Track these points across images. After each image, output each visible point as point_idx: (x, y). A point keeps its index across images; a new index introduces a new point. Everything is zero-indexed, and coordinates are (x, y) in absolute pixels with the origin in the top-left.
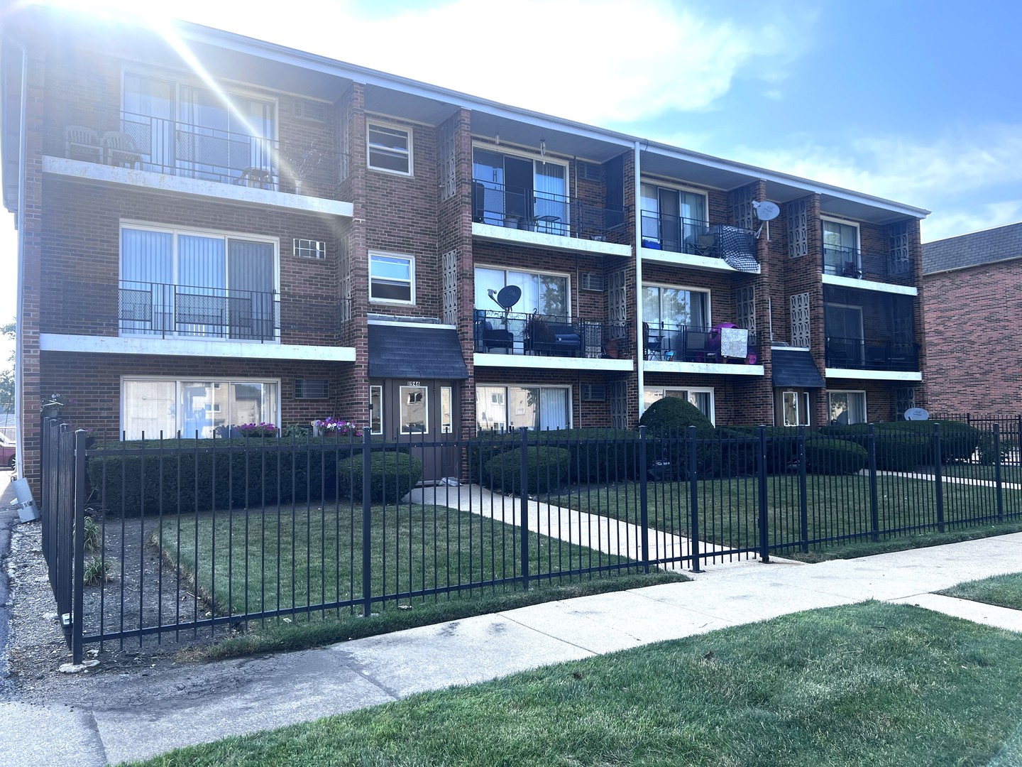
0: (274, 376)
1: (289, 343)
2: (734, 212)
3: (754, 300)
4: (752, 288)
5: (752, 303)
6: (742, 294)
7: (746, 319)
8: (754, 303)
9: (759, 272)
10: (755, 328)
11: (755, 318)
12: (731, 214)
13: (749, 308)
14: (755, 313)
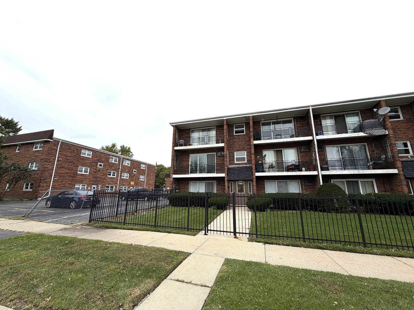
0: (215, 180)
1: (218, 173)
2: (374, 114)
3: (388, 144)
4: (386, 139)
5: (387, 145)
6: (383, 142)
7: (387, 151)
8: (388, 145)
9: (387, 133)
10: (391, 154)
11: (390, 151)
12: (373, 115)
13: (387, 147)
14: (389, 149)
